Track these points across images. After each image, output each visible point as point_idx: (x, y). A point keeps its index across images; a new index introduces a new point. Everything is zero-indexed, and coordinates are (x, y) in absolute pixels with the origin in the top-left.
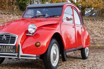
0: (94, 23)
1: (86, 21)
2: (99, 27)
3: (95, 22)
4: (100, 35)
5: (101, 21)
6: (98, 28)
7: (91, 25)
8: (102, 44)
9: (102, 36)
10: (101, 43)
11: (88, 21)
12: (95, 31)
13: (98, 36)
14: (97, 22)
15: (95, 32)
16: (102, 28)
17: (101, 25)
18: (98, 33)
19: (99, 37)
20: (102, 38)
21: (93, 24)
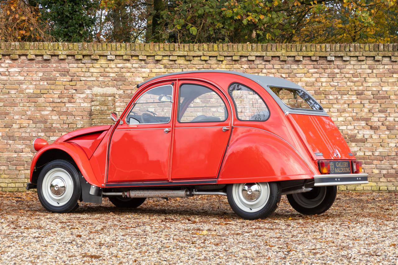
0: (332, 76)
1: (286, 66)
2: (359, 94)
3: (337, 71)
4: (368, 133)
5: (370, 62)
6: (354, 98)
7: (312, 85)
8: (384, 176)
9: (383, 136)
10: (376, 171)
11: (295, 66)
12: (341, 111)
13: (359, 136)
14: (349, 67)
15: (340, 119)
16: (378, 97)
17: (372, 81)
18: (356, 123)
19: (364, 141)
20: (381, 149)
21: (323, 80)
